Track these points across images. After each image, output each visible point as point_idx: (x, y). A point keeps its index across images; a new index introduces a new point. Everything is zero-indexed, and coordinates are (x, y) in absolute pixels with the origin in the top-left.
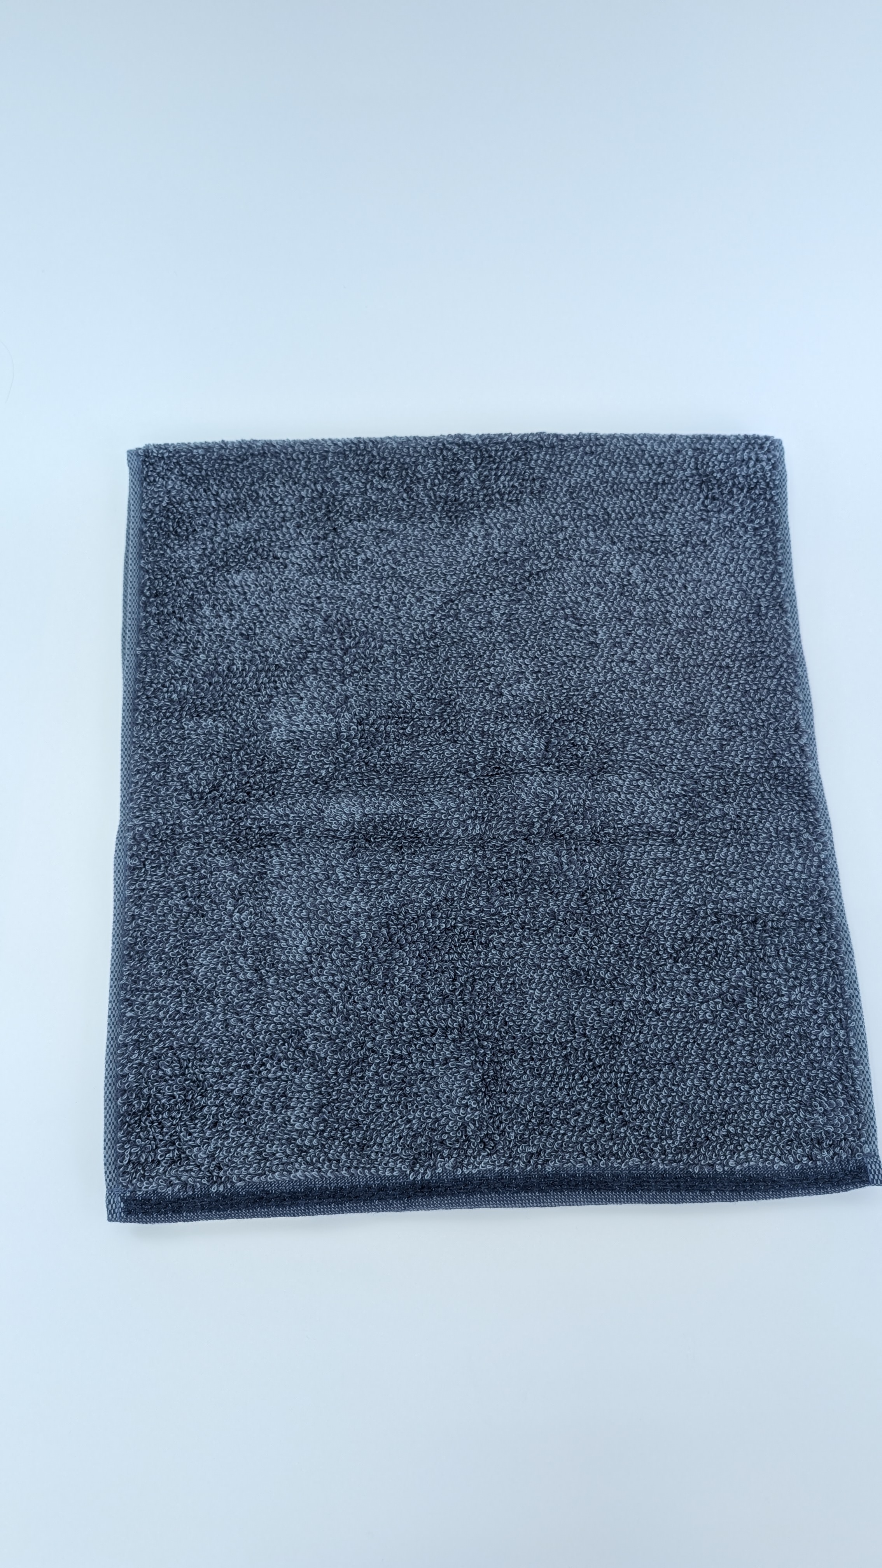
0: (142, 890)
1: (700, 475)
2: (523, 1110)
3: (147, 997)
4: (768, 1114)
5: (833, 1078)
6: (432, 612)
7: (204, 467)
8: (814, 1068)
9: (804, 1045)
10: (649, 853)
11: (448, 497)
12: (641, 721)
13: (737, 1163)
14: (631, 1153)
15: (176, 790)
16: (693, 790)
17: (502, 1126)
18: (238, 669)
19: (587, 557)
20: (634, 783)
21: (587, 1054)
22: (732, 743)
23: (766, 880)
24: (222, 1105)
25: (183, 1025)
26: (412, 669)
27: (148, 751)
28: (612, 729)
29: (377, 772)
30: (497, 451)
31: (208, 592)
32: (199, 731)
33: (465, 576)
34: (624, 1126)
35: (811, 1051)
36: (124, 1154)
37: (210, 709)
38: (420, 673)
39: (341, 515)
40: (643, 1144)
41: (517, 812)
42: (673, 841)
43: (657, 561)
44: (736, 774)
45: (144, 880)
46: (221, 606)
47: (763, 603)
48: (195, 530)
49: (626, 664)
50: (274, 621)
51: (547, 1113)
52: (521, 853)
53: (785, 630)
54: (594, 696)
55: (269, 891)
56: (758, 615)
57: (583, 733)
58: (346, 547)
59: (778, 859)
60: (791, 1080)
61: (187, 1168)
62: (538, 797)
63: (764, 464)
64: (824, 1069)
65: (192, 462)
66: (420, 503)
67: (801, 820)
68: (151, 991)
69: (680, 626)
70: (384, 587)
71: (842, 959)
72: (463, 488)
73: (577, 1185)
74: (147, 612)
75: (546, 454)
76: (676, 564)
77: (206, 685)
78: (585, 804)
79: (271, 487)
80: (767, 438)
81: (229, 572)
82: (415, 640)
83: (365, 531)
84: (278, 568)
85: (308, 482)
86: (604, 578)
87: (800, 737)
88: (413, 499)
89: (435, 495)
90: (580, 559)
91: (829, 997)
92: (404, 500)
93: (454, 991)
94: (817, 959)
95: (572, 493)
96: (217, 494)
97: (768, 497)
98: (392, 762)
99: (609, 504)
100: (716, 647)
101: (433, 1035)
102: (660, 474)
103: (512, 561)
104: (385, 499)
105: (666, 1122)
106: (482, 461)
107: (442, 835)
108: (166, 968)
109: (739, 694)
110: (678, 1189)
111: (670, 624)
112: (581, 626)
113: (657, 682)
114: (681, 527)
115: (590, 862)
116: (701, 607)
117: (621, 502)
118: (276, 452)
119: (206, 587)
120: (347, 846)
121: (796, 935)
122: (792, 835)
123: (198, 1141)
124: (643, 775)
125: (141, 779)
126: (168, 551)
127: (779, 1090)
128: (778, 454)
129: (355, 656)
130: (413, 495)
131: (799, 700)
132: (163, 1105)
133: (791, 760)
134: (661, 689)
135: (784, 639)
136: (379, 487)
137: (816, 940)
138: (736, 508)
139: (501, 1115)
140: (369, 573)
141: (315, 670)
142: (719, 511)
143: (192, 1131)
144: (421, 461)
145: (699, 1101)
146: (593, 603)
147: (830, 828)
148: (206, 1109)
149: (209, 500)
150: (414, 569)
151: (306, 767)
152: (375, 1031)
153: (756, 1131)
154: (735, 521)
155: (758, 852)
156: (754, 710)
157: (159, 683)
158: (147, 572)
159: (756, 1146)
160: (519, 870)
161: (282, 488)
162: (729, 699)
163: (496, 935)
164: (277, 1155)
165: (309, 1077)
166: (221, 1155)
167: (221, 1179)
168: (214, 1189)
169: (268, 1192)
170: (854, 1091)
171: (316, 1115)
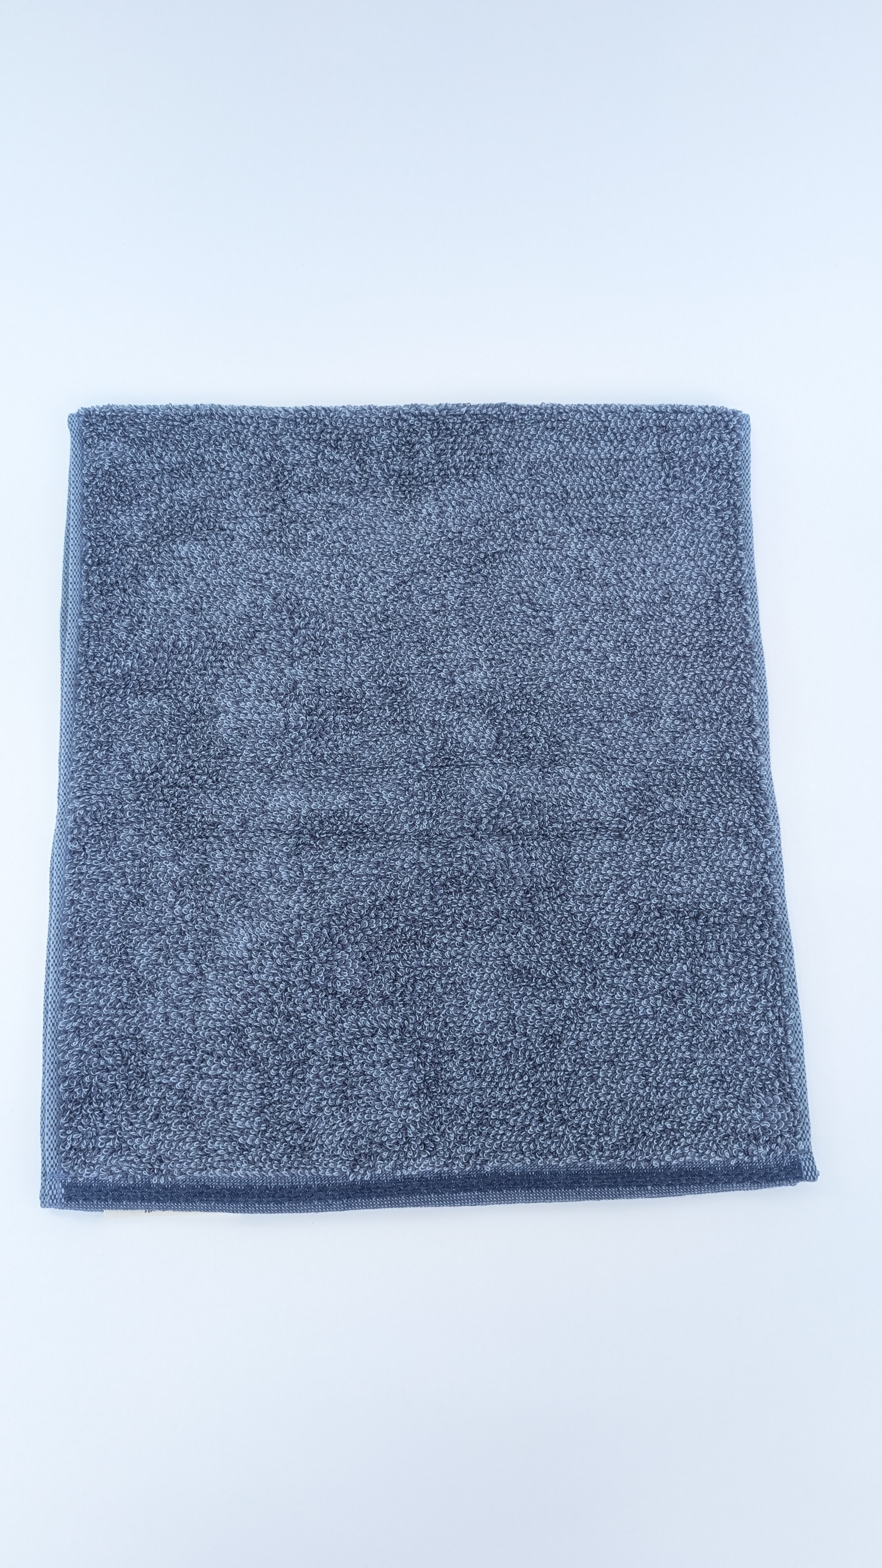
0: (82, 874)
1: (662, 452)
2: (463, 1111)
3: (87, 984)
4: (705, 1109)
5: (771, 1075)
6: (385, 594)
7: (148, 427)
8: (752, 1065)
9: (742, 1042)
10: (596, 847)
11: (401, 470)
12: (594, 712)
13: (674, 1158)
14: (568, 1151)
15: (118, 770)
16: (644, 783)
17: (443, 1128)
18: (183, 645)
19: (544, 539)
20: (586, 776)
21: (527, 1053)
22: (684, 736)
23: (711, 876)
24: (164, 1098)
25: (124, 1015)
26: (363, 653)
27: (91, 729)
28: (565, 720)
29: (324, 762)
30: (454, 423)
31: (152, 563)
32: (144, 711)
33: (419, 557)
34: (562, 1124)
35: (749, 1047)
36: (66, 1140)
37: (155, 687)
38: (371, 658)
39: (290, 486)
40: (581, 1142)
41: (466, 807)
42: (621, 836)
43: (615, 544)
44: (687, 768)
45: (84, 864)
46: (167, 578)
47: (723, 589)
48: (139, 495)
49: (582, 652)
50: (221, 597)
51: (487, 1114)
52: (467, 849)
53: (744, 619)
54: (548, 686)
55: (211, 885)
56: (717, 602)
57: (535, 725)
58: (295, 522)
59: (724, 854)
60: (729, 1075)
61: (128, 1158)
62: (487, 793)
63: (726, 444)
64: (762, 1065)
65: (136, 423)
66: (373, 476)
67: (752, 815)
68: (92, 979)
69: (638, 612)
70: (335, 565)
71: (783, 957)
72: (418, 462)
73: (515, 1184)
74: (89, 581)
75: (505, 428)
76: (635, 547)
77: (150, 661)
78: (533, 797)
79: (218, 451)
80: (735, 413)
81: (174, 542)
82: (367, 623)
83: (316, 505)
84: (225, 540)
85: (256, 449)
86: (561, 562)
87: (754, 730)
88: (366, 472)
89: (388, 468)
90: (537, 542)
91: (768, 994)
92: (356, 472)
93: (394, 992)
94: (759, 956)
95: (531, 469)
97: (731, 478)
98: (340, 752)
99: (568, 482)
100: (673, 636)
101: (373, 1036)
102: (622, 450)
103: (468, 541)
104: (337, 471)
105: (603, 1119)
106: (439, 434)
107: (388, 830)
108: (106, 955)
109: (695, 684)
110: (616, 1185)
111: (628, 610)
112: (537, 611)
113: (613, 672)
114: (641, 507)
115: (536, 860)
116: (660, 592)
117: (581, 480)
118: (224, 414)
119: (150, 557)
120: (291, 841)
121: (737, 931)
122: (741, 830)
123: (140, 1132)
124: (594, 768)
125: (83, 757)
126: (111, 517)
127: (717, 1085)
128: (742, 434)
129: (304, 637)
130: (366, 468)
131: (754, 692)
132: (106, 1094)
133: (743, 754)
134: (616, 679)
135: (742, 628)
136: (331, 458)
137: (757, 936)
138: (697, 487)
139: (440, 1116)
140: (319, 550)
141: (264, 651)
142: (681, 491)
143: (133, 1121)
144: (375, 432)
145: (638, 1099)
146: (550, 588)
147: (778, 824)
148: (148, 1100)
149: (153, 463)
150: (366, 547)
151: (252, 755)
152: (316, 1033)
153: (692, 1126)
154: (696, 502)
155: (705, 847)
156: (708, 702)
157: (102, 656)
158: (89, 539)
159: (693, 1140)
160: (465, 868)
161: (229, 454)
162: (684, 690)
163: (438, 935)
164: (219, 1152)
165: (251, 1077)
166: (162, 1148)
167: (162, 1171)
168: (154, 1181)
169: (208, 1187)
170: (791, 1088)
171: (258, 1115)
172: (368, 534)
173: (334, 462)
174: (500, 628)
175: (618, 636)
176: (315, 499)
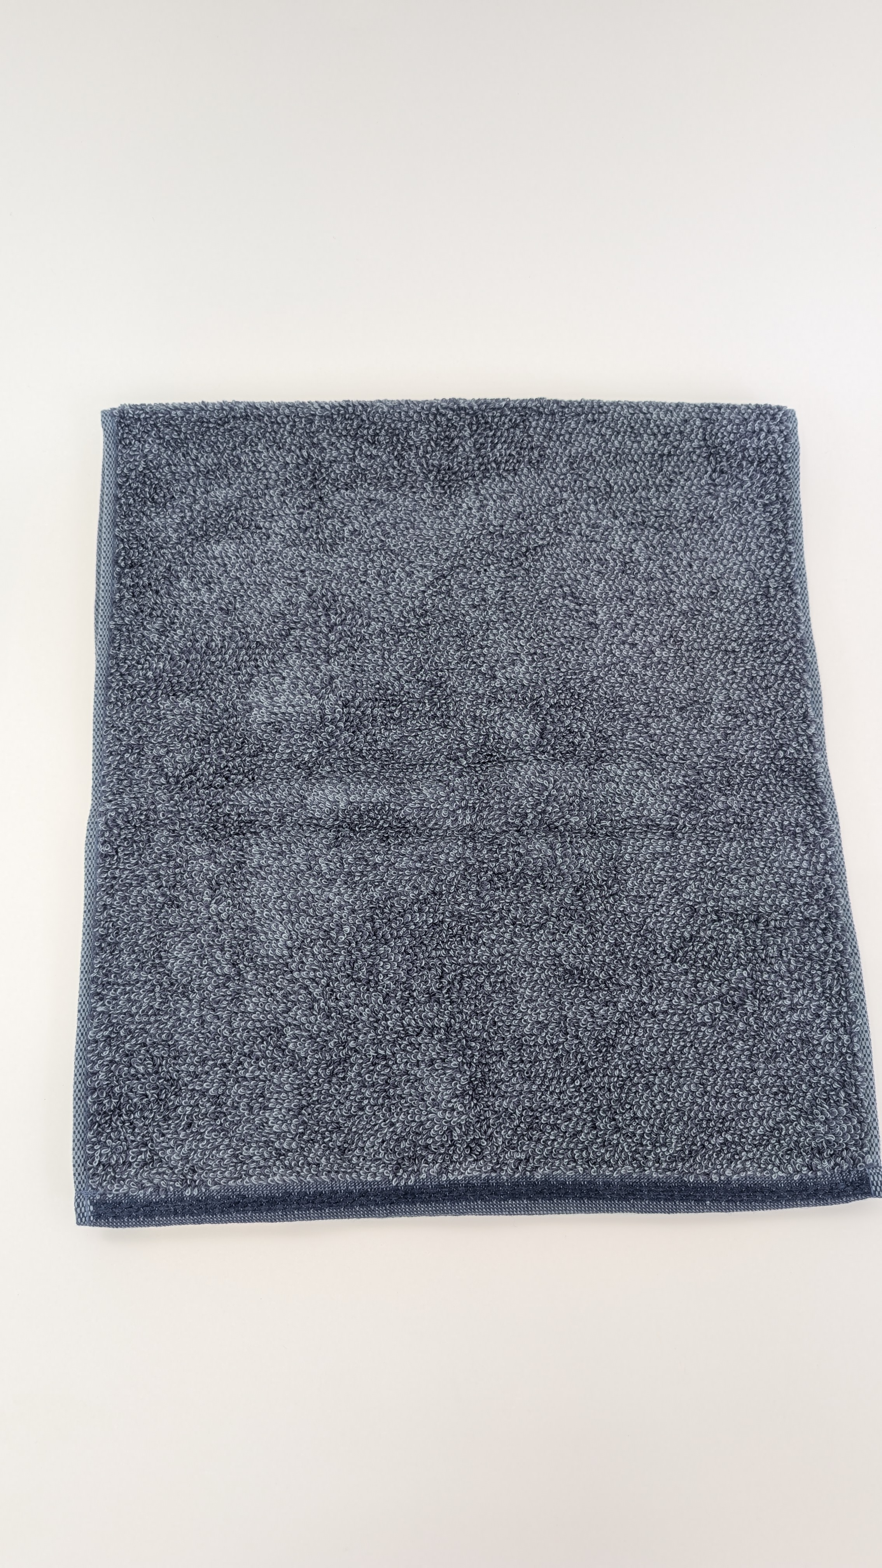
0: (115, 878)
1: (708, 447)
2: (511, 1114)
3: (119, 991)
4: (767, 1122)
5: (836, 1085)
6: (423, 588)
7: (183, 429)
8: (816, 1075)
9: (806, 1051)
10: (648, 847)
11: (441, 465)
12: (641, 707)
13: (734, 1173)
14: (623, 1161)
15: (150, 773)
16: (695, 781)
17: (490, 1131)
18: (216, 646)
19: (588, 532)
20: (633, 773)
21: (579, 1056)
22: (736, 732)
23: (770, 878)
24: (197, 1105)
25: (156, 1021)
26: (401, 649)
27: (122, 731)
28: (611, 715)
29: (363, 757)
30: (493, 417)
31: (186, 564)
32: (176, 711)
33: (459, 551)
34: (616, 1132)
35: (813, 1056)
36: (93, 1155)
37: (187, 688)
38: (409, 653)
39: (327, 483)
40: (637, 1152)
41: (510, 802)
42: (673, 835)
43: (661, 537)
44: (740, 765)
45: (117, 868)
46: (200, 578)
47: (772, 584)
48: (173, 497)
49: (627, 646)
50: (255, 595)
51: (537, 1118)
52: (513, 845)
53: (795, 614)
54: (593, 680)
55: (248, 881)
56: (767, 597)
57: (580, 720)
58: (333, 517)
59: (783, 855)
60: (792, 1086)
61: (160, 1170)
62: (531, 786)
63: (776, 436)
64: (826, 1076)
65: (171, 424)
66: (411, 471)
67: (808, 815)
68: (124, 985)
69: (685, 607)
70: (372, 561)
71: (848, 961)
72: (457, 456)
73: (566, 1193)
74: (121, 584)
75: (545, 421)
76: (681, 541)
77: (183, 663)
78: (581, 795)
79: (253, 452)
80: (780, 408)
81: (208, 542)
82: (405, 618)
83: (353, 501)
84: (261, 539)
85: (293, 448)
86: (605, 555)
87: (809, 726)
88: (404, 467)
89: (427, 463)
90: (580, 534)
91: (834, 1000)
92: (394, 468)
93: (441, 989)
94: (822, 961)
95: (572, 463)
96: (197, 459)
97: (780, 471)
98: (379, 747)
99: (611, 476)
100: (722, 630)
101: (418, 1035)
102: (666, 444)
103: (509, 535)
104: (375, 466)
105: (660, 1129)
106: (478, 428)
107: (430, 826)
108: (139, 961)
109: (745, 679)
110: (672, 1198)
111: (674, 605)
112: (580, 605)
113: (659, 666)
114: (687, 501)
115: (585, 856)
116: (707, 587)
117: (624, 474)
118: (259, 415)
119: (184, 558)
120: (331, 835)
121: (799, 935)
122: (798, 830)
123: (172, 1143)
124: (643, 765)
125: (114, 761)
126: (144, 519)
127: (779, 1097)
128: (791, 426)
129: (341, 634)
130: (405, 463)
131: (807, 687)
132: (135, 1103)
133: (798, 751)
134: (663, 673)
135: (793, 623)
136: (369, 453)
137: (821, 940)
138: (745, 482)
139: (489, 1119)
140: (357, 545)
141: (299, 648)
142: (727, 486)
143: (165, 1131)
144: (413, 426)
145: (696, 1108)
146: (593, 581)
147: (838, 823)
148: (180, 1109)
149: (188, 465)
150: (404, 542)
151: (288, 751)
152: (359, 1030)
153: (754, 1139)
154: (744, 496)
155: (762, 847)
156: (760, 697)
157: (133, 659)
158: (122, 541)
159: (754, 1155)
160: (511, 864)
161: (265, 454)
162: (735, 686)
163: (486, 931)
164: (254, 1158)
165: (289, 1077)
166: (195, 1157)
167: (195, 1181)
168: (188, 1192)
169: (244, 1197)
170: (857, 1099)
171: (295, 1116)
172: (407, 529)
173: (371, 457)
174: (542, 623)
175: (665, 630)
176: (352, 495)
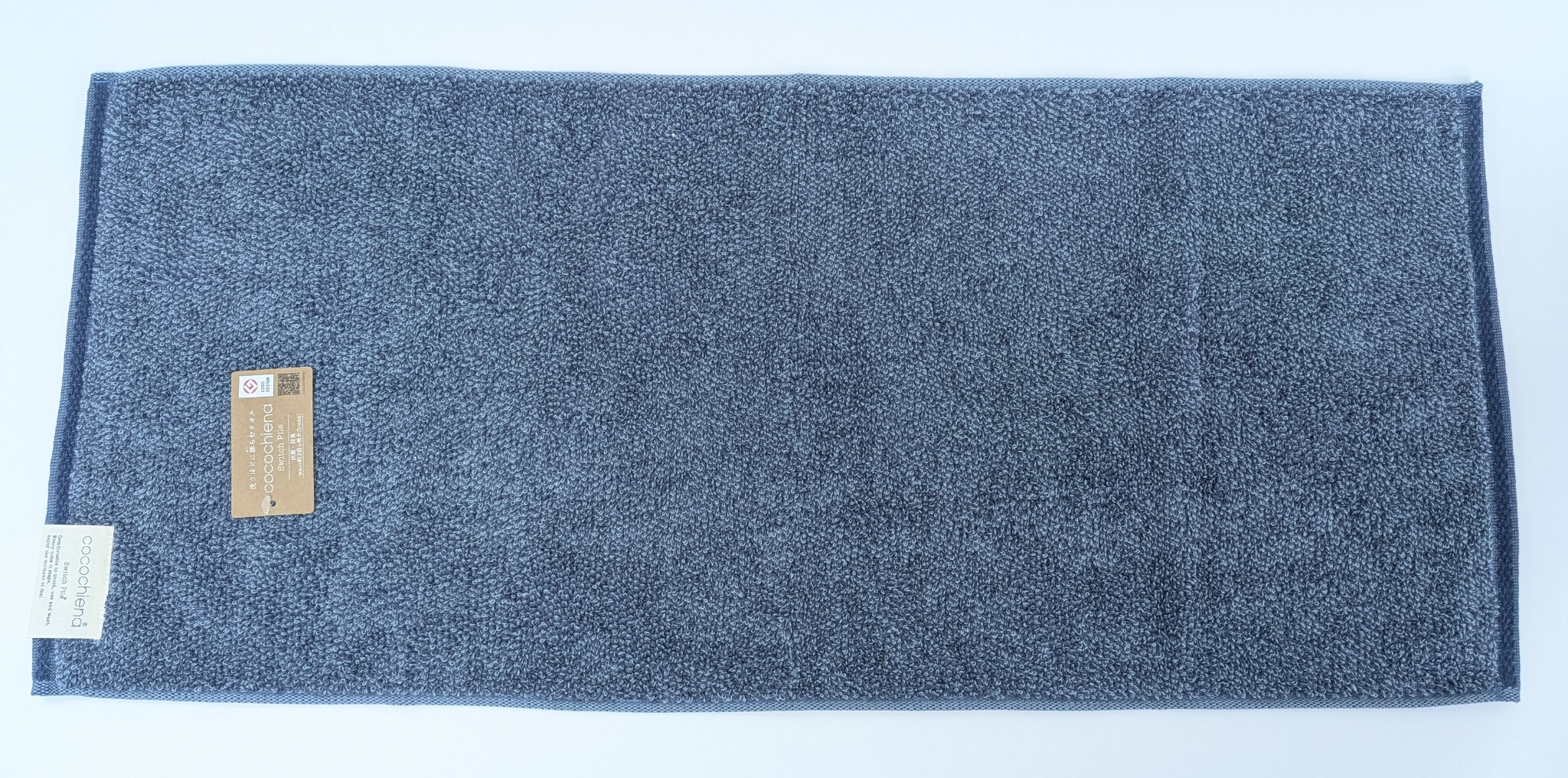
112: (994, 278)
113: (1053, 213)
134: (1059, 211)
136: (838, 460)
171: (1442, 528)
